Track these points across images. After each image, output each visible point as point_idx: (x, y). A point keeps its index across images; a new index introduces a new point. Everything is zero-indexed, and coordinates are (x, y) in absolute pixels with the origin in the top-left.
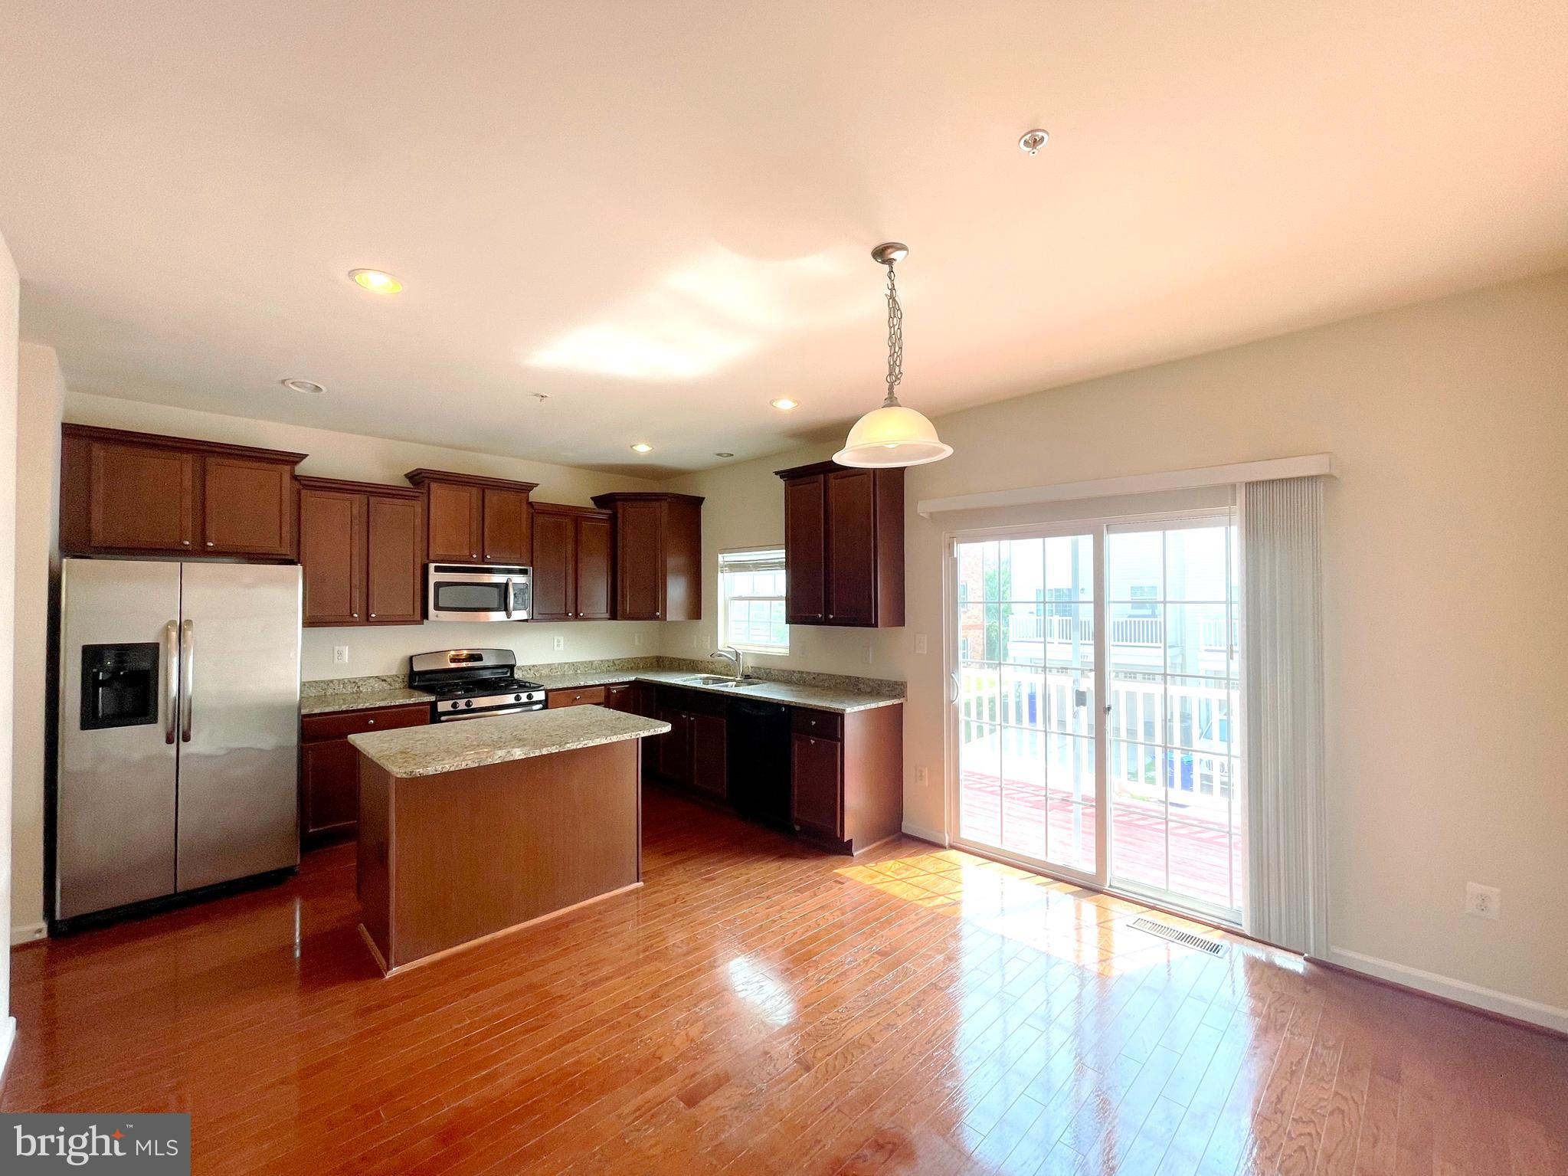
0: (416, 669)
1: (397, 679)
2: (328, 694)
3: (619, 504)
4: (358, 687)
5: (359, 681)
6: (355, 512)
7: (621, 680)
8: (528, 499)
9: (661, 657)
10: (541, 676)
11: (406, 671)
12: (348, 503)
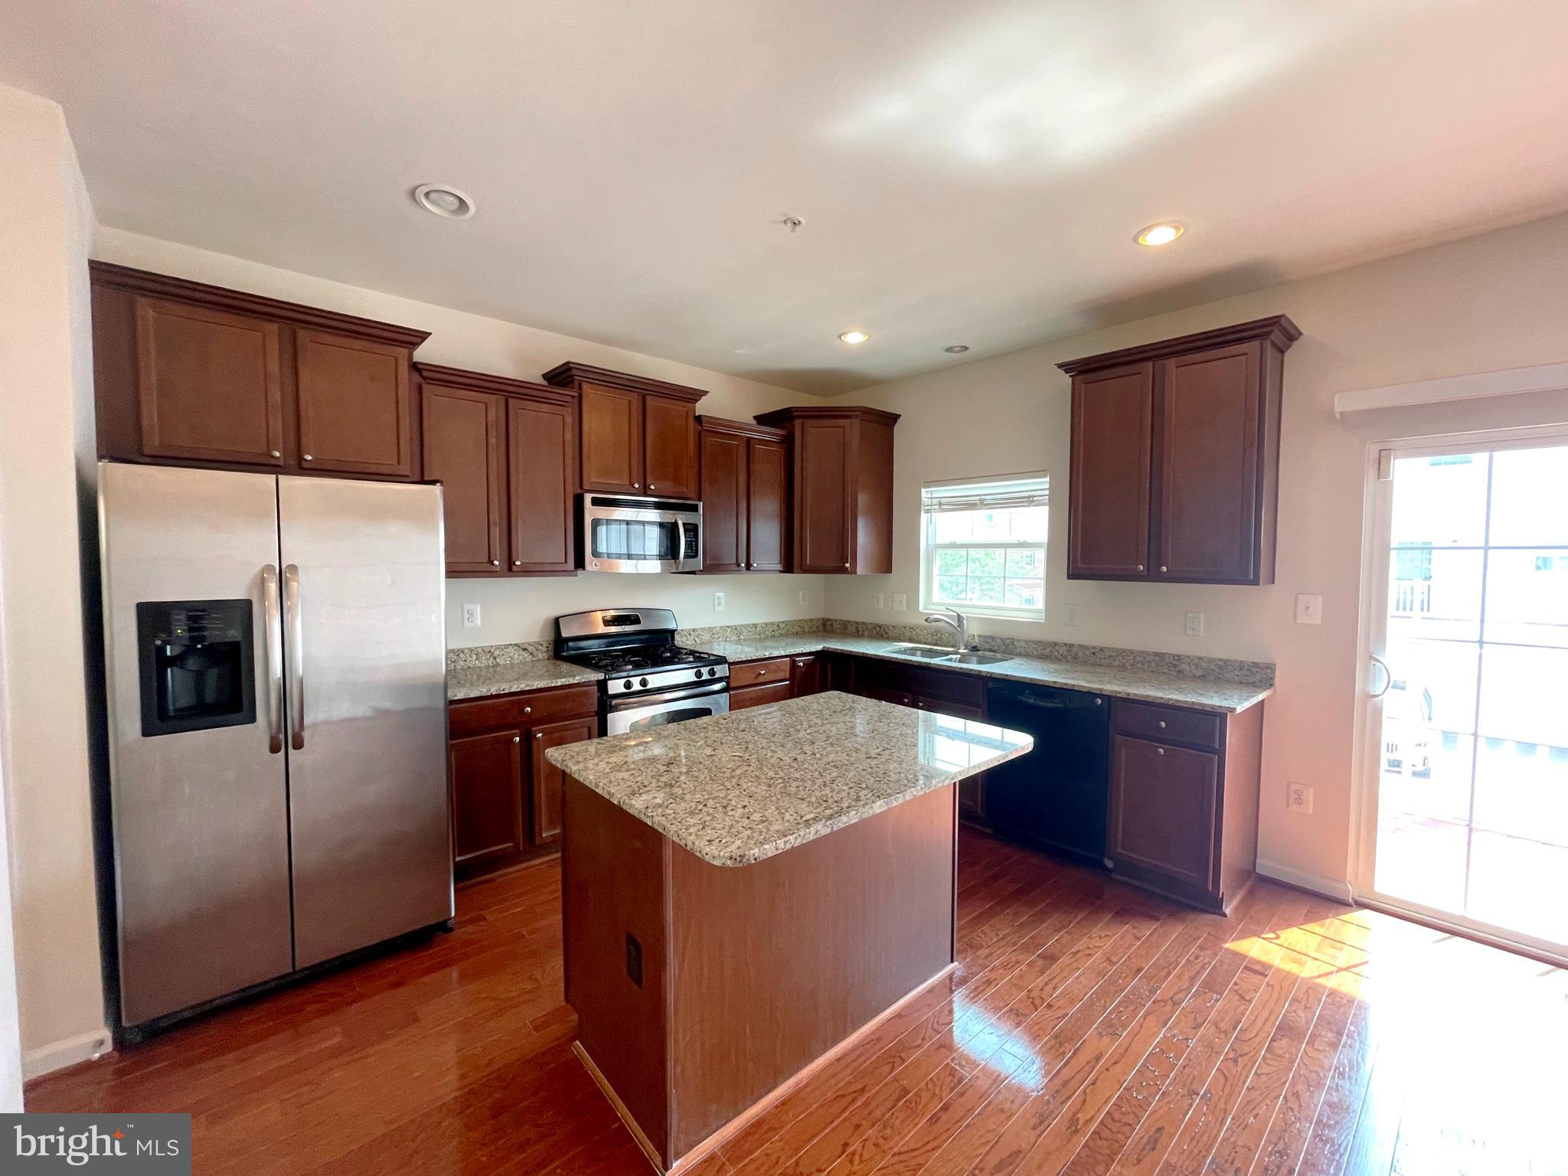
0: (564, 634)
1: (540, 647)
2: (458, 667)
3: (798, 423)
4: (495, 658)
5: (495, 650)
6: (492, 417)
7: (807, 650)
8: (694, 413)
9: (828, 620)
10: (701, 644)
11: (550, 636)
12: (483, 406)
